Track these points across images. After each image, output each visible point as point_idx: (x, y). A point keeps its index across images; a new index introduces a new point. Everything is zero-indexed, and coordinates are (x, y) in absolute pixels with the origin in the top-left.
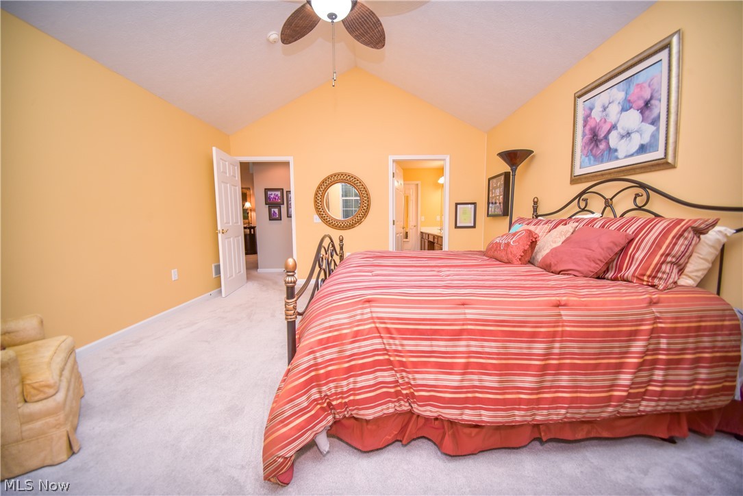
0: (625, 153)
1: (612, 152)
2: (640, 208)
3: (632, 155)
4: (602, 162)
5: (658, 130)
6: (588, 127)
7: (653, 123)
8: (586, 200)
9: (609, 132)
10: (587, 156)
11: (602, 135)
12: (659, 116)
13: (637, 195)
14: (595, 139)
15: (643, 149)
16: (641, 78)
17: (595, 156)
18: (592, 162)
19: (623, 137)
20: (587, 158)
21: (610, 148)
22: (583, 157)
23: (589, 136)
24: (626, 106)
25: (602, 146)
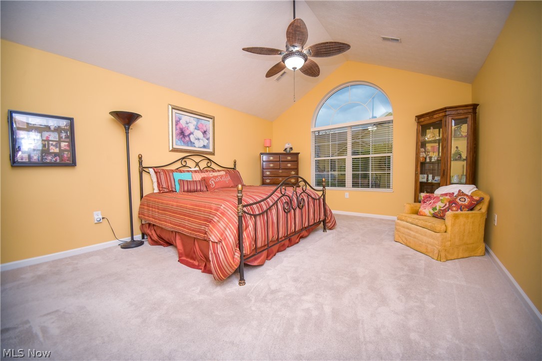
0: (198, 146)
1: (192, 144)
2: (209, 167)
3: (201, 148)
4: (188, 146)
5: (209, 142)
6: (178, 127)
7: (207, 139)
8: (185, 161)
9: (190, 134)
10: (179, 140)
11: (187, 133)
12: (209, 138)
13: (208, 162)
14: (182, 134)
15: (204, 147)
16: (203, 122)
17: (183, 142)
18: (182, 144)
19: (196, 139)
20: (179, 142)
21: (191, 142)
22: (177, 140)
23: (179, 131)
24: (197, 128)
25: (187, 139)
